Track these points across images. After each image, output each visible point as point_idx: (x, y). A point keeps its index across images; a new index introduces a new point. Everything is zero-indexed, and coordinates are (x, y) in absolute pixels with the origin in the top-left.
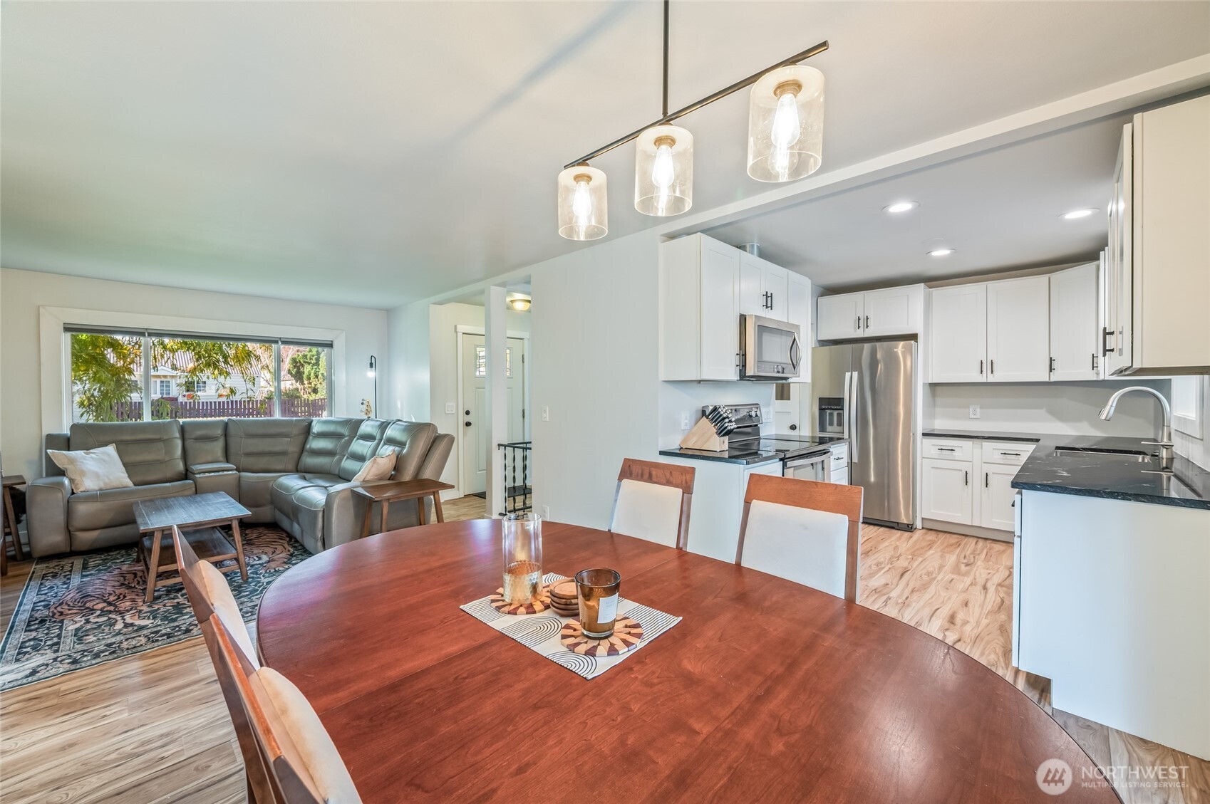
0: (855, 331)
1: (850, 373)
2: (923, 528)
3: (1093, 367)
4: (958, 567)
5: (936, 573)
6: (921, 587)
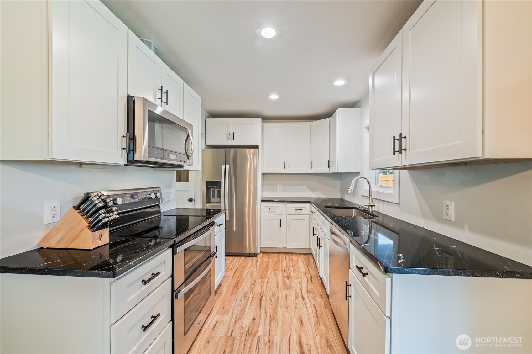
0: (227, 141)
1: (225, 166)
2: (261, 252)
3: (329, 167)
4: (285, 282)
5: (277, 291)
6: (274, 312)
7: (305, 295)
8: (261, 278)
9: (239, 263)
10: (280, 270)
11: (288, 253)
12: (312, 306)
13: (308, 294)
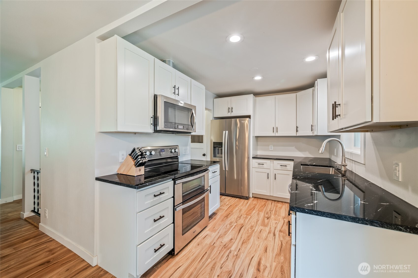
0: (228, 114)
1: (225, 131)
2: (253, 197)
3: (312, 130)
4: (264, 221)
5: (255, 226)
6: (247, 238)
7: (277, 233)
8: (247, 215)
9: (234, 202)
10: (264, 211)
11: (275, 201)
12: (280, 242)
13: (280, 233)
